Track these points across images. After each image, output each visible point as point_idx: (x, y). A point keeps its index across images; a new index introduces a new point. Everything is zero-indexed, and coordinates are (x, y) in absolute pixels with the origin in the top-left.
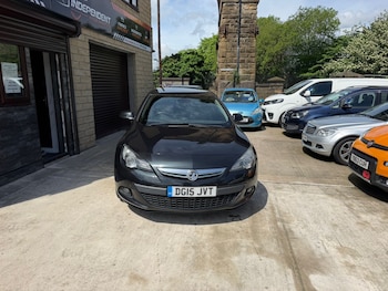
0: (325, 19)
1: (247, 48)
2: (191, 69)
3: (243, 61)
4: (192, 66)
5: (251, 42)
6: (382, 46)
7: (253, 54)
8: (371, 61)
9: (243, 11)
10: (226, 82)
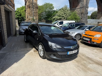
0: (51, 6)
1: (35, 12)
2: (18, 17)
3: (35, 15)
4: (18, 16)
5: (37, 10)
6: (65, 13)
7: (37, 13)
8: (63, 17)
9: (34, 2)
10: (31, 20)
